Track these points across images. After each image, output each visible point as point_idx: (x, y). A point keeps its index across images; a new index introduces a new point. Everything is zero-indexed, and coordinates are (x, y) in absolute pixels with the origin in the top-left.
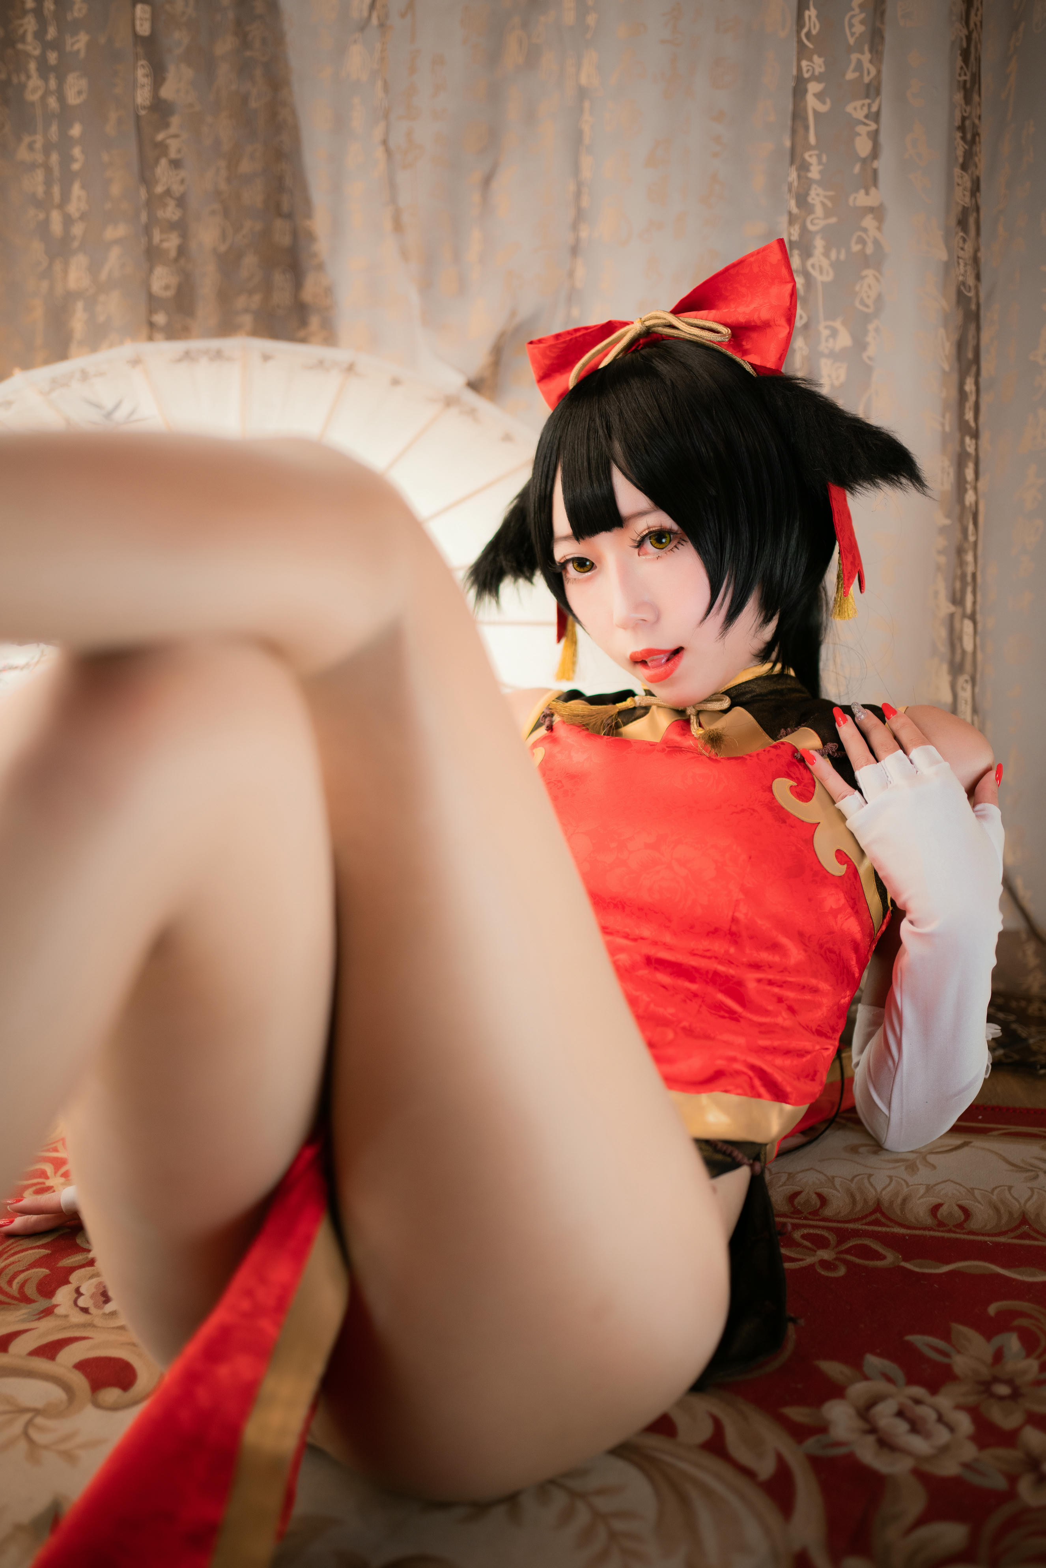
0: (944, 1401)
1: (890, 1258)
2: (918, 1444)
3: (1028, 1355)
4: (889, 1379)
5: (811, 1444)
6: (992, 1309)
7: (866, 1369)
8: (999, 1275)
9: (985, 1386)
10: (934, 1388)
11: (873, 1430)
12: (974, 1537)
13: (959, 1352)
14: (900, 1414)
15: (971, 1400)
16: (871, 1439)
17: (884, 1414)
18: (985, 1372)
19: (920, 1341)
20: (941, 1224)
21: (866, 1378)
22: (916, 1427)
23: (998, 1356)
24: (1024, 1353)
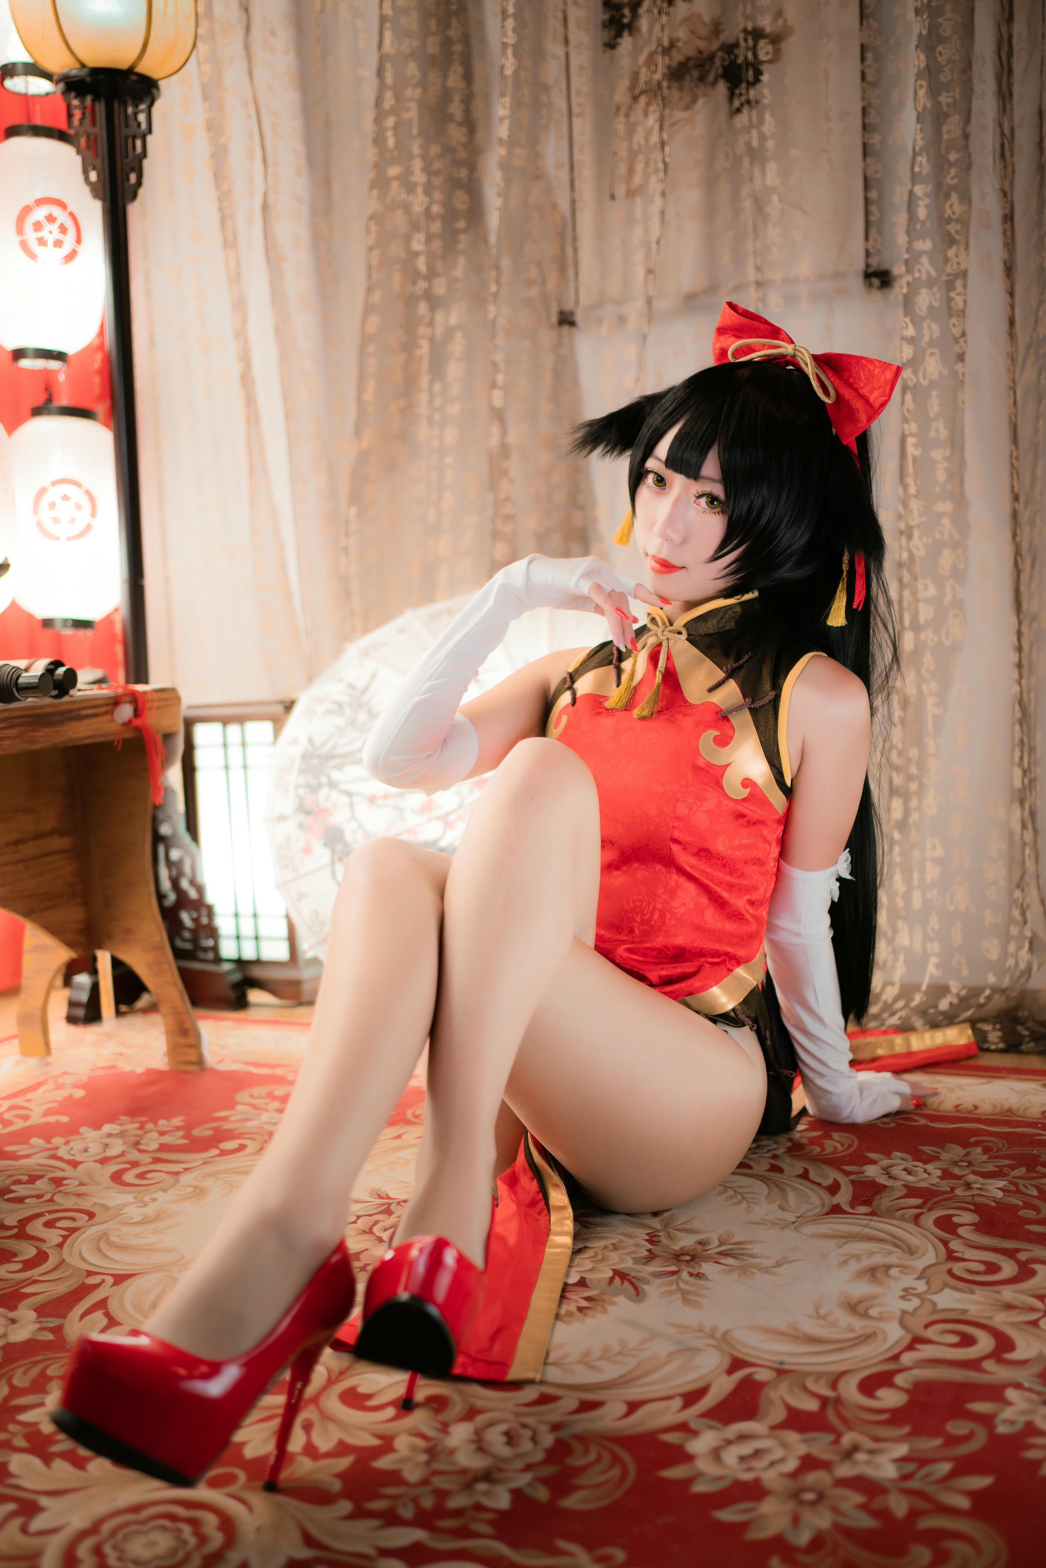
0: (929, 1167)
1: (922, 1121)
2: (910, 1178)
3: (984, 1154)
4: (903, 1159)
5: (854, 1177)
6: (972, 1140)
7: (892, 1156)
8: (983, 1129)
9: (956, 1163)
10: (926, 1162)
11: (888, 1174)
12: (924, 1203)
13: (946, 1152)
14: (905, 1169)
15: (945, 1167)
16: (886, 1176)
17: (896, 1171)
18: (957, 1159)
19: (926, 1149)
20: (959, 1111)
21: (891, 1159)
22: (909, 1173)
23: (966, 1155)
24: (982, 1153)
